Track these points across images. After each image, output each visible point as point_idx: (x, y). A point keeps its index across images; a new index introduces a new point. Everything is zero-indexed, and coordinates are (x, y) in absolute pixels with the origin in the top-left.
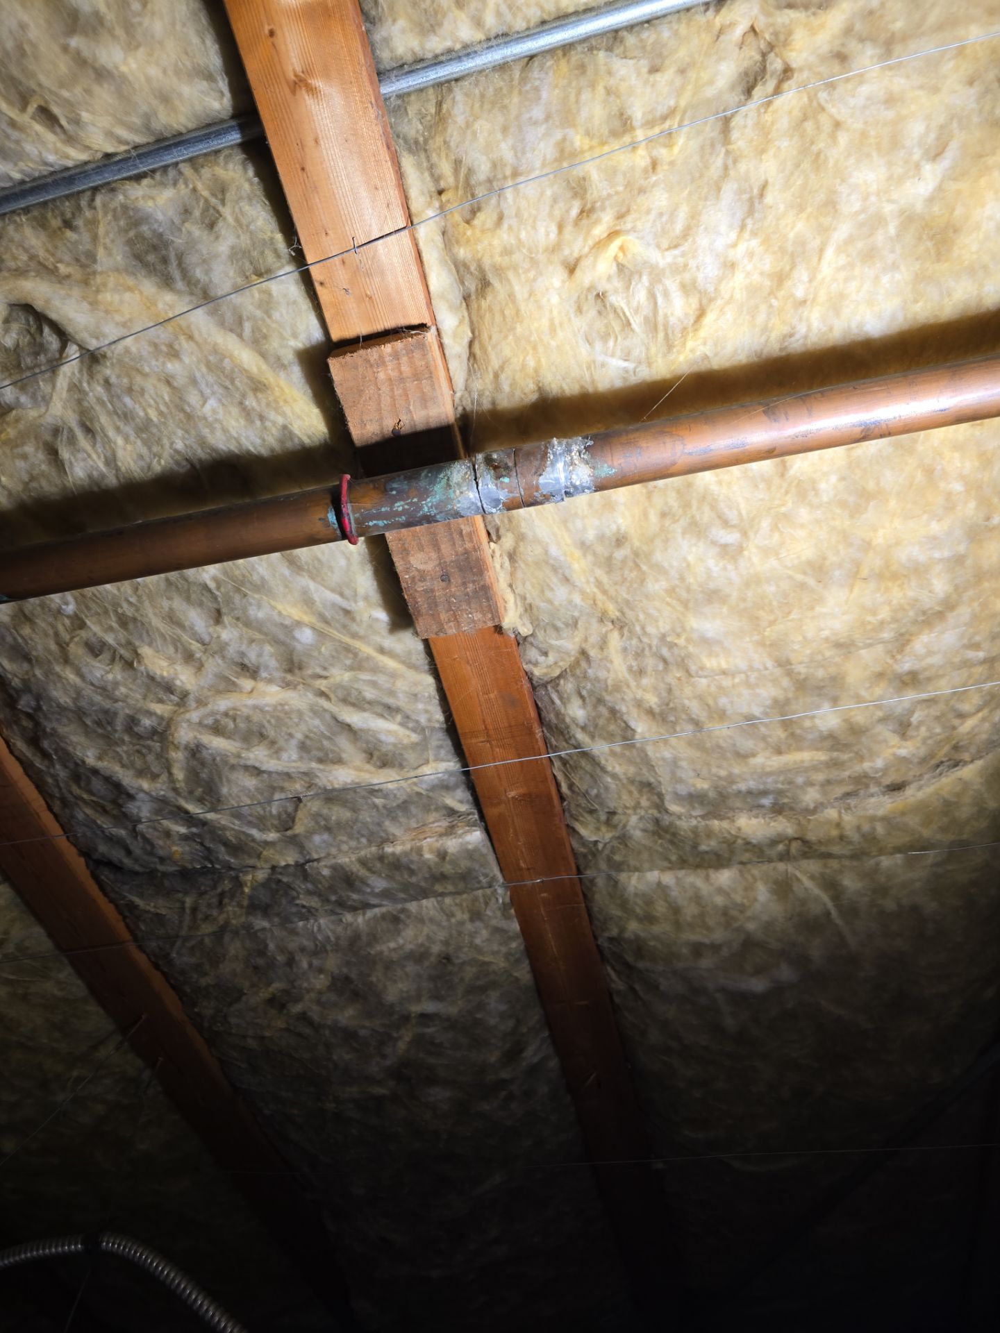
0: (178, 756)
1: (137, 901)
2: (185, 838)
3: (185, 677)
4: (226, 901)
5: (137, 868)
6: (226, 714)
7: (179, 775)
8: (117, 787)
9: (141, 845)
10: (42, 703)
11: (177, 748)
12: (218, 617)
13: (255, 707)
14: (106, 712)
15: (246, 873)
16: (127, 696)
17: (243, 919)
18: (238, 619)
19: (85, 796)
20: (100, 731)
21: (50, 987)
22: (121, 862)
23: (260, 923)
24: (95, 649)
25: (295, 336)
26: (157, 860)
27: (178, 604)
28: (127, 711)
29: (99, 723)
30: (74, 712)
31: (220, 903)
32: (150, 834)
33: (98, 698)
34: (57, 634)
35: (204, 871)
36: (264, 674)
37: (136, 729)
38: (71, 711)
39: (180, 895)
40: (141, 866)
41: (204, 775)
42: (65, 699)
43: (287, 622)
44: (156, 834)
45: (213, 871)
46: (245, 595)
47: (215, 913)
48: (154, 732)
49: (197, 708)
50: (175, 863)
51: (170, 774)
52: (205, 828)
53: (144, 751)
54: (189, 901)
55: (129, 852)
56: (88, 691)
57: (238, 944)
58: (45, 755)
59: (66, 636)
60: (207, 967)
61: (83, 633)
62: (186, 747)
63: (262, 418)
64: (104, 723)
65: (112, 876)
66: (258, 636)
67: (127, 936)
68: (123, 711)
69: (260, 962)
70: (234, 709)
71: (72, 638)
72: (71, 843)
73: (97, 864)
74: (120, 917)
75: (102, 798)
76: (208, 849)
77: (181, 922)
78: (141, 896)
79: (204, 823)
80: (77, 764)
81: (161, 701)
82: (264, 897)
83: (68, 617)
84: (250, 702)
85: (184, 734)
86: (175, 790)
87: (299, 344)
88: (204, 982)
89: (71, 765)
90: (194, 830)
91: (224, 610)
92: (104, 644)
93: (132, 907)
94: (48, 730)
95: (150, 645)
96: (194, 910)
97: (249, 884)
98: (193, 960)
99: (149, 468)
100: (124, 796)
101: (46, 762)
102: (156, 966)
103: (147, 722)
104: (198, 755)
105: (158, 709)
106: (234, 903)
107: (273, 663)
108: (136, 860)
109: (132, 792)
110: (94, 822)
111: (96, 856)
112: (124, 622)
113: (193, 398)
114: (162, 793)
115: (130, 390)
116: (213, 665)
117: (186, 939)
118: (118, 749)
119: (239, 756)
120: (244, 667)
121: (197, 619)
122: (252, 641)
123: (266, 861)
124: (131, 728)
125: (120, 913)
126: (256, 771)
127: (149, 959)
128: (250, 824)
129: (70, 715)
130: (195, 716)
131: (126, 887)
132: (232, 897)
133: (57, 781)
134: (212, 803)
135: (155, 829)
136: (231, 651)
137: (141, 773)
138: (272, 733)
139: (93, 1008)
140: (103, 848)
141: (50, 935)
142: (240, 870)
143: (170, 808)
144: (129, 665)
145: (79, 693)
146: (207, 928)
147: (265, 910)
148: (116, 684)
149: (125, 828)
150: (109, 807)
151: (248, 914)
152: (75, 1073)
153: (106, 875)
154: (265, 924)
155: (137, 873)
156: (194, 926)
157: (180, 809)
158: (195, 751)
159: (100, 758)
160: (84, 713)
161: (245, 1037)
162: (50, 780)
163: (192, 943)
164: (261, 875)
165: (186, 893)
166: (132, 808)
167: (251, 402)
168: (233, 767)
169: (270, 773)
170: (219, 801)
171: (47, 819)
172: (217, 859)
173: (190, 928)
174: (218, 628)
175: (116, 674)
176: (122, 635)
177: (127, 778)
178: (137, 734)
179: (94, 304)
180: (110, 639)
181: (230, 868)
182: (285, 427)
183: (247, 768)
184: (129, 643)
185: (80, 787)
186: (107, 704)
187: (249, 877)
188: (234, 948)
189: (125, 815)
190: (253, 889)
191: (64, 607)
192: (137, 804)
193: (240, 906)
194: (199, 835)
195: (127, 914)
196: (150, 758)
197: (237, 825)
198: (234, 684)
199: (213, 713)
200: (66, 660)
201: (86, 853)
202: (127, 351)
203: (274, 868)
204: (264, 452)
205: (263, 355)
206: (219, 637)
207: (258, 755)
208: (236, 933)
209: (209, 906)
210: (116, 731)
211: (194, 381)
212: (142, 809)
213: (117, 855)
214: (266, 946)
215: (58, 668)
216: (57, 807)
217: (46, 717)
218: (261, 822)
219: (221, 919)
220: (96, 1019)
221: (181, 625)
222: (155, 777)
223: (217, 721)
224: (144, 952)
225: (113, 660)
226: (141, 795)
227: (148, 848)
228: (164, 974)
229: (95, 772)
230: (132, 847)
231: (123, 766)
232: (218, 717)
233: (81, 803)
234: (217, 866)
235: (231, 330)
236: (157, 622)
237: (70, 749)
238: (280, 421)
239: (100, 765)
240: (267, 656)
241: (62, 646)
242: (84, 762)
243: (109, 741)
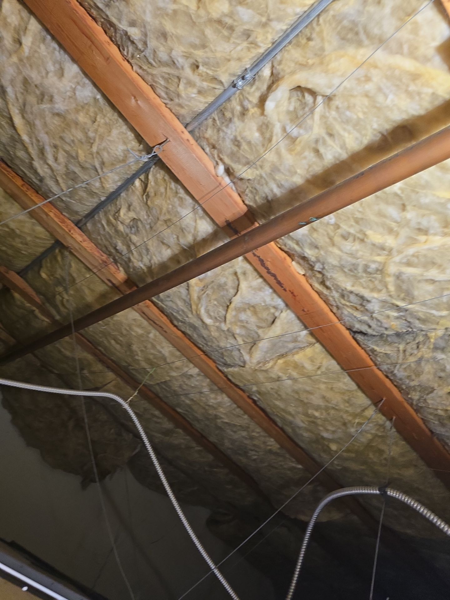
0: (390, 280)
1: (376, 348)
2: (397, 318)
3: (390, 241)
4: (421, 346)
5: (374, 333)
6: (413, 256)
7: (392, 288)
8: (362, 298)
9: (375, 323)
10: (325, 266)
11: (389, 275)
12: (404, 207)
13: (430, 249)
14: (354, 265)
15: (431, 332)
16: (362, 256)
17: (431, 355)
18: (414, 206)
19: (348, 304)
20: (352, 274)
21: (340, 385)
22: (367, 331)
23: (440, 356)
24: (345, 237)
25: (434, 39)
26: (383, 329)
27: (383, 206)
28: (364, 263)
29: (351, 270)
30: (339, 267)
31: (418, 347)
32: (380, 317)
33: (349, 259)
34: (328, 234)
35: (408, 333)
36: (432, 231)
37: (369, 270)
38: (338, 267)
39: (396, 345)
40: (377, 332)
41: (404, 287)
42: (335, 262)
43: (443, 201)
44: (383, 317)
45: (413, 332)
46: (417, 193)
47: (415, 352)
48: (377, 270)
49: (398, 255)
50: (393, 330)
51: (387, 288)
52: (408, 312)
53: (373, 280)
54: (401, 347)
55: (370, 327)
56: (345, 257)
57: (430, 366)
58: (328, 288)
59: (332, 234)
60: (413, 377)
61: (339, 231)
62: (394, 275)
63: (419, 94)
64: (353, 270)
65: (362, 338)
66: (428, 212)
67: (371, 363)
68: (361, 263)
69: (442, 374)
70: (418, 252)
71: (335, 234)
72: (342, 324)
73: (354, 332)
74: (367, 356)
75: (355, 303)
76: (409, 322)
77: (398, 357)
78: (377, 345)
79: (406, 310)
80: (343, 290)
81: (379, 255)
82: (442, 343)
83: (332, 225)
84: (426, 247)
85: (392, 269)
86: (390, 296)
87: (437, 42)
88: (412, 384)
89: (340, 291)
90: (401, 314)
91: (406, 203)
92: (349, 234)
93: (373, 351)
94: (329, 277)
95: (371, 229)
96: (404, 351)
97: (433, 337)
98: (406, 374)
99: (361, 143)
100: (365, 302)
101: (329, 291)
102: (387, 377)
103: (373, 266)
104: (400, 278)
105: (378, 259)
106: (425, 347)
107: (437, 225)
108: (374, 330)
109: (369, 299)
110: (352, 315)
111: (354, 330)
112: (357, 221)
113: (380, 98)
114: (384, 298)
115: (348, 108)
116: (404, 233)
117: (401, 365)
118: (361, 281)
119: (422, 275)
120: (419, 230)
121: (393, 211)
122: (423, 216)
123: (442, 325)
124: (366, 270)
125: (368, 354)
126: (433, 281)
127: (383, 373)
128: (432, 308)
129: (338, 269)
130: (397, 259)
131: (370, 342)
132: (424, 344)
133: (334, 299)
134: (409, 300)
135: (382, 315)
136: (413, 224)
137: (372, 290)
138: (438, 261)
139: (360, 394)
140: (358, 326)
141: (339, 364)
142: (427, 331)
143: (388, 305)
144: (362, 241)
145: (341, 259)
146: (412, 359)
147: (443, 350)
148: (357, 251)
149: (367, 316)
150: (359, 307)
151: (433, 352)
152: (357, 421)
153: (359, 337)
154: (443, 356)
155: (374, 336)
156: (405, 358)
157: (393, 304)
158: (398, 277)
159: (353, 286)
160: (344, 267)
161: (437, 409)
162: (331, 299)
163: (405, 366)
164: (440, 333)
165: (399, 344)
166: (369, 306)
167: (412, 88)
168: (419, 281)
169: (439, 281)
170: (413, 298)
171: (331, 315)
172: (415, 327)
173: (403, 359)
174: (405, 213)
175: (357, 246)
176: (357, 227)
177: (366, 294)
178: (369, 272)
179: (326, 72)
180: (352, 231)
181: (422, 331)
182: (433, 94)
183: (426, 280)
184: (361, 231)
185: (344, 300)
186: (354, 261)
187: (433, 334)
188: (427, 368)
189: (367, 310)
190: (436, 340)
191: (330, 221)
192: (372, 304)
193: (428, 348)
194: (404, 316)
195: (371, 354)
196: (377, 282)
197: (424, 309)
198: (416, 240)
199: (406, 256)
200: (333, 245)
201: (349, 329)
202: (345, 88)
203: (446, 329)
204: (422, 112)
205: (416, 59)
206: (405, 218)
207: (433, 273)
208: (428, 361)
209: (412, 349)
210: (359, 272)
211: (380, 89)
212: (374, 306)
213: (364, 328)
214: (445, 367)
215: (330, 249)
216: (335, 310)
217: (327, 271)
218: (437, 307)
219: (419, 355)
220: (362, 399)
221: (385, 216)
222: (380, 291)
223: (408, 260)
224: (381, 370)
225: (354, 240)
226: (374, 300)
227: (379, 324)
228: (391, 380)
229: (351, 292)
230: (371, 324)
231: (364, 288)
232: (409, 258)
233: (345, 307)
234: (415, 330)
235: (397, 53)
236: (373, 218)
237: (339, 284)
238: (430, 91)
239: (353, 289)
240: (433, 222)
241: (331, 239)
242: (346, 289)
243: (357, 278)
